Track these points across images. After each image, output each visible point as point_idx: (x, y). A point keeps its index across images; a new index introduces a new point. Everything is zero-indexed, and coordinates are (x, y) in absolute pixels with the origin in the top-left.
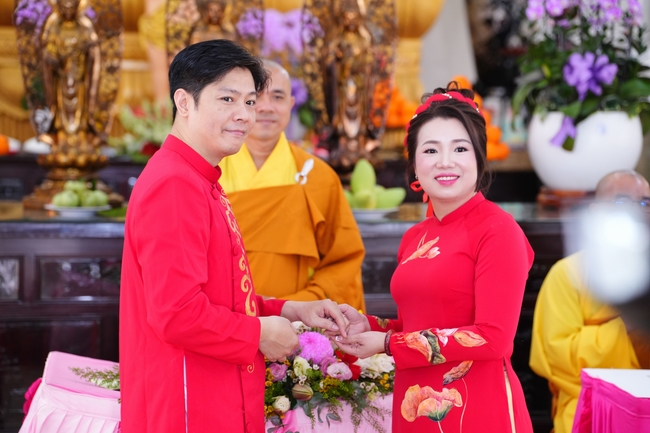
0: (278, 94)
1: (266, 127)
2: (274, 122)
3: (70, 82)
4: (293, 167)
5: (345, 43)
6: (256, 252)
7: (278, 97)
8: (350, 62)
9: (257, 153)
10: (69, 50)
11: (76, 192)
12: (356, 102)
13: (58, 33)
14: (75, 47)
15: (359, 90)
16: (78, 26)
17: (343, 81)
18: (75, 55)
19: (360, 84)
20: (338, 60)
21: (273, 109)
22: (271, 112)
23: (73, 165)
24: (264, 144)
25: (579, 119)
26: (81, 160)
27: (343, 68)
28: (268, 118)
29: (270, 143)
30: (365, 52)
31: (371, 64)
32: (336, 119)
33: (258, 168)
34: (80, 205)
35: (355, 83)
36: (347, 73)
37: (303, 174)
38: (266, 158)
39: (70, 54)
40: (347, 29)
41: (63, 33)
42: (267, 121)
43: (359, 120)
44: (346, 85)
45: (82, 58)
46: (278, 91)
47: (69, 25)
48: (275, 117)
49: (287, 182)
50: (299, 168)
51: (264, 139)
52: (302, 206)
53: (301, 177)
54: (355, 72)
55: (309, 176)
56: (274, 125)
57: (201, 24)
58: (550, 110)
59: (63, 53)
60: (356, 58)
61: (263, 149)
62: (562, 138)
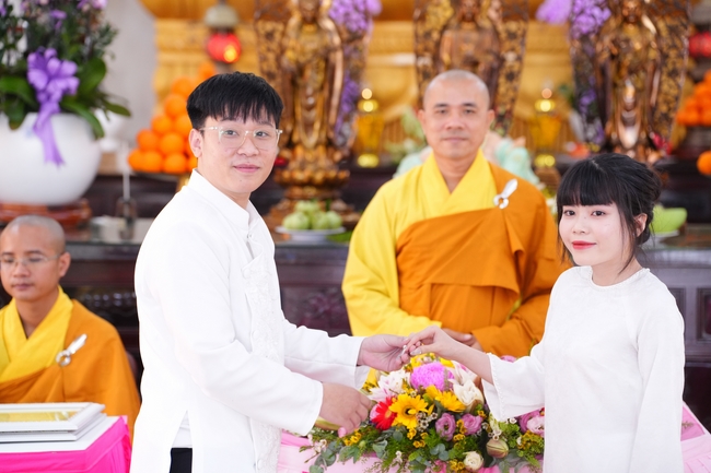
0: (469, 108)
1: (456, 146)
2: (464, 139)
3: (309, 91)
4: (493, 189)
5: (623, 36)
6: (449, 285)
7: (468, 111)
8: (628, 59)
9: (450, 174)
10: (309, 56)
11: (306, 213)
12: (635, 104)
13: (298, 37)
14: (315, 53)
15: (638, 92)
16: (320, 30)
17: (619, 82)
18: (315, 62)
19: (639, 85)
20: (613, 57)
21: (462, 126)
22: (460, 128)
23: (310, 183)
24: (456, 164)
26: (319, 177)
27: (619, 67)
28: (456, 135)
29: (464, 162)
30: (647, 47)
31: (654, 60)
32: (609, 126)
33: (451, 191)
34: (310, 227)
35: (634, 84)
36: (624, 72)
37: (503, 196)
38: (459, 179)
39: (309, 62)
40: (626, 20)
41: (303, 39)
42: (455, 139)
43: (637, 126)
44: (624, 86)
45: (322, 65)
46: (468, 105)
47: (309, 28)
48: (464, 134)
49: (485, 206)
50: (499, 189)
51: (455, 158)
52: (499, 232)
53: (501, 200)
54: (632, 71)
55: (509, 198)
56: (464, 144)
57: (454, 22)
59: (302, 60)
60: (636, 53)
61: (456, 169)
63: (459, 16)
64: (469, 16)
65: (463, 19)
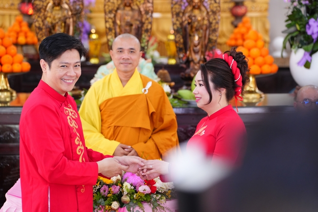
0: (132, 50)
1: (126, 66)
2: (130, 64)
4: (142, 86)
5: (193, 14)
6: (122, 127)
7: (132, 52)
8: (196, 24)
9: (123, 79)
10: (57, 20)
12: (199, 44)
13: (52, 12)
14: (60, 19)
15: (200, 38)
16: (62, 8)
17: (192, 34)
18: (60, 23)
19: (200, 36)
20: (189, 23)
21: (129, 58)
22: (128, 59)
24: (126, 74)
25: (312, 53)
27: (192, 27)
28: (126, 62)
29: (129, 74)
30: (203, 19)
31: (206, 25)
32: (188, 53)
33: (124, 86)
35: (198, 35)
36: (194, 30)
37: (146, 89)
38: (127, 81)
39: (57, 23)
40: (194, 8)
41: (54, 13)
42: (128, 63)
43: (200, 53)
44: (194, 36)
46: (132, 49)
47: (57, 8)
48: (130, 61)
49: (138, 93)
50: (144, 86)
51: (126, 72)
52: (144, 104)
54: (197, 30)
55: (149, 90)
56: (130, 66)
57: (122, 6)
58: (299, 47)
59: (54, 22)
60: (199, 22)
61: (126, 77)
62: (304, 61)
63: (124, 4)
64: (128, 4)
65: (125, 5)
